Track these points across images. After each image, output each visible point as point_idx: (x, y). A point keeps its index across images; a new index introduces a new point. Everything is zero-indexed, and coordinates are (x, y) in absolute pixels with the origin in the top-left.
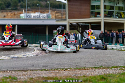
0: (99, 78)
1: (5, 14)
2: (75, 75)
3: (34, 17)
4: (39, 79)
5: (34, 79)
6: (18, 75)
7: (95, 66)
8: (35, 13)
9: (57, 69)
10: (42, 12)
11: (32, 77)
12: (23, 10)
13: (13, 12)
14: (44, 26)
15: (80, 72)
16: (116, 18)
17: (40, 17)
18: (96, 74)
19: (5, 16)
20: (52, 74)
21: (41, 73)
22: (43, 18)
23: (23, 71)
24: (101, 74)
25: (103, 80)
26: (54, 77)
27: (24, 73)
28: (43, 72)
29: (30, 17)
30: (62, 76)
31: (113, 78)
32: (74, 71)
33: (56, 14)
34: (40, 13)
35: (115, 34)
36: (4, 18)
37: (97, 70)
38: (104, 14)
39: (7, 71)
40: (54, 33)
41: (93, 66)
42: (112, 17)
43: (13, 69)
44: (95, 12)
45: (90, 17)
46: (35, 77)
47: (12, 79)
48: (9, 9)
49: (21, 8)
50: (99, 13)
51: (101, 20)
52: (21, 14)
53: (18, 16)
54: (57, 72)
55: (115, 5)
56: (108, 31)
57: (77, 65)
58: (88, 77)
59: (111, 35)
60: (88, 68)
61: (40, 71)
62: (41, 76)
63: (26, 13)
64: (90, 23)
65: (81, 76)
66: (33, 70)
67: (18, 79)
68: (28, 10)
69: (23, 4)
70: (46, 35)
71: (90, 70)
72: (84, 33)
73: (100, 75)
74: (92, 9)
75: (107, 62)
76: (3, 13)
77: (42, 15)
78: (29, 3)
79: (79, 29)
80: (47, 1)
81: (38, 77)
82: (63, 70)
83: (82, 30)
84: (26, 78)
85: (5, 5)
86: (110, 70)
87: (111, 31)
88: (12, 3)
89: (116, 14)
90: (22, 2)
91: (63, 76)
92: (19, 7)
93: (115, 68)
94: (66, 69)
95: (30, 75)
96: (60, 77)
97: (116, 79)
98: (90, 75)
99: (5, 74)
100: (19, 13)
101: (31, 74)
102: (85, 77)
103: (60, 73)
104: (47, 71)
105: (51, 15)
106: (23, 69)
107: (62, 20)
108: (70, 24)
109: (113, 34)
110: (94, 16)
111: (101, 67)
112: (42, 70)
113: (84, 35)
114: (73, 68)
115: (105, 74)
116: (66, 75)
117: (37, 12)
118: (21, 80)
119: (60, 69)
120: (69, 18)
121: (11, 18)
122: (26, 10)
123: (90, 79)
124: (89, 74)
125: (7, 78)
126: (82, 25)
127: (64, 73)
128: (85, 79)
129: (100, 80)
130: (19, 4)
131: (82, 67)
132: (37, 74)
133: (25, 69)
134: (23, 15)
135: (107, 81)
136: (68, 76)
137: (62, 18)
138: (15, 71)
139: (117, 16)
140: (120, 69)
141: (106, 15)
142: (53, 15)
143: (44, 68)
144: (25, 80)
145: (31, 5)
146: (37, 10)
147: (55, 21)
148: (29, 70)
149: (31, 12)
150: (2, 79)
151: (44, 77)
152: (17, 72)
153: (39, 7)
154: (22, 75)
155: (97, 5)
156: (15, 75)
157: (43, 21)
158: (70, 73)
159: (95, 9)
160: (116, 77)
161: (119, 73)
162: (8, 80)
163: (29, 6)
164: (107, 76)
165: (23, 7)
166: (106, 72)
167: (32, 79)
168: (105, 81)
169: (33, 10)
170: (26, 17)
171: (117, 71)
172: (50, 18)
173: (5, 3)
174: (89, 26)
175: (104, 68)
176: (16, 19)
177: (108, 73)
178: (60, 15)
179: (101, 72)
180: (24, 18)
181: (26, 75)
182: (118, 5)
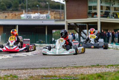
0: (96, 76)
1: (6, 14)
2: (73, 73)
3: (34, 17)
4: (39, 77)
5: (34, 77)
6: (18, 73)
7: (92, 65)
8: (35, 13)
9: (56, 68)
10: (42, 13)
11: (32, 75)
12: (24, 11)
13: (14, 13)
14: (44, 26)
15: (77, 71)
16: (112, 18)
17: (39, 17)
18: (93, 72)
19: (6, 17)
20: (51, 72)
21: (41, 72)
22: (43, 19)
23: (23, 69)
24: (98, 72)
25: (100, 78)
26: (53, 75)
27: (24, 71)
28: (42, 70)
29: (30, 17)
30: (60, 74)
31: (110, 76)
32: (72, 69)
33: (55, 14)
34: (39, 14)
35: (111, 34)
36: (5, 18)
37: (94, 69)
38: (101, 14)
39: (8, 70)
40: (53, 32)
41: (90, 64)
42: (108, 17)
43: (14, 68)
44: (92, 12)
45: (87, 17)
46: (35, 75)
47: (13, 77)
48: (10, 10)
49: (22, 9)
50: (96, 14)
51: (98, 20)
52: (21, 14)
53: (18, 17)
54: (56, 70)
55: (111, 6)
56: (104, 31)
57: (75, 63)
58: (85, 75)
59: (108, 35)
60: (85, 66)
61: (40, 70)
62: (41, 75)
63: (26, 14)
64: (88, 23)
65: (79, 74)
66: (33, 69)
67: (19, 77)
68: (28, 11)
69: (24, 5)
70: (45, 35)
71: (87, 68)
72: (82, 32)
73: (96, 74)
74: (89, 10)
75: (104, 60)
76: (4, 14)
77: (41, 16)
78: (29, 4)
79: (77, 29)
80: (46, 2)
81: (38, 75)
82: (61, 68)
83: (79, 30)
84: (26, 76)
85: (6, 6)
86: (107, 68)
87: (107, 30)
88: (13, 4)
89: (112, 15)
90: (22, 3)
91: (62, 75)
92: (19, 8)
93: (111, 66)
94: (64, 68)
95: (30, 74)
96: (58, 75)
97: (111, 77)
98: (88, 73)
99: (6, 72)
100: (19, 14)
101: (31, 72)
102: (83, 76)
103: (59, 71)
104: (46, 70)
105: (50, 16)
106: (23, 68)
107: (60, 20)
108: (68, 24)
109: (109, 33)
110: (91, 17)
111: (98, 66)
112: (41, 69)
113: (82, 35)
114: (71, 67)
115: (101, 72)
116: (64, 73)
117: (37, 12)
118: (21, 78)
119: (59, 67)
120: (67, 18)
121: (12, 18)
122: (27, 10)
123: (87, 77)
124: (86, 73)
125: (9, 76)
126: (79, 25)
127: (62, 71)
128: (83, 78)
129: (97, 78)
130: (20, 5)
131: (80, 66)
132: (37, 73)
133: (26, 68)
134: (23, 16)
135: (103, 79)
136: (66, 74)
137: (60, 18)
138: (16, 69)
139: (113, 17)
140: (116, 68)
141: (103, 15)
142: (52, 15)
143: (44, 67)
144: (25, 78)
145: (31, 6)
146: (37, 11)
147: (54, 21)
148: (29, 68)
149: (31, 13)
150: (4, 78)
151: (43, 75)
152: (17, 71)
153: (39, 8)
154: (23, 74)
155: (94, 6)
156: (16, 73)
157: (42, 21)
158: (68, 71)
159: (91, 10)
160: (112, 75)
161: (115, 71)
162: (9, 78)
163: (29, 7)
164: (103, 74)
165: (23, 8)
166: (103, 70)
167: (32, 77)
168: (102, 79)
169: (33, 11)
170: (26, 18)
171: (113, 69)
172: (49, 18)
173: (6, 4)
174: (86, 26)
175: (101, 66)
176: (17, 19)
177: (104, 71)
178: (59, 15)
179: (98, 70)
180: (25, 19)
181: (27, 73)
182: (114, 6)
